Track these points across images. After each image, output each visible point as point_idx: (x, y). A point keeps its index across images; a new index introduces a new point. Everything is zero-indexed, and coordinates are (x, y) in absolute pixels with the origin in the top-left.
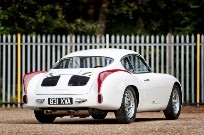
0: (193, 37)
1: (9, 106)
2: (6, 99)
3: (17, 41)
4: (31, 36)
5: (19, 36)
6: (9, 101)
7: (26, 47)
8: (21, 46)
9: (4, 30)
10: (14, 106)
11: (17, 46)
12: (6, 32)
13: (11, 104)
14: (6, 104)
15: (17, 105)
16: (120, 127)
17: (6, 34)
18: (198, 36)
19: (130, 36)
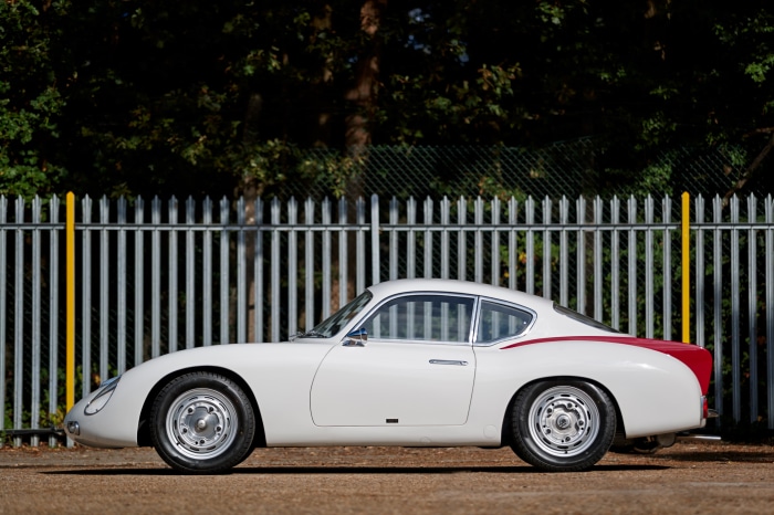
0: (667, 202)
1: (35, 440)
2: (27, 420)
3: (62, 217)
5: (71, 197)
6: (35, 426)
7: (96, 236)
8: (79, 235)
9: (18, 177)
10: (53, 441)
11: (62, 235)
12: (27, 186)
13: (44, 437)
14: (26, 438)
15: (62, 440)
17: (25, 193)
19: (453, 198)
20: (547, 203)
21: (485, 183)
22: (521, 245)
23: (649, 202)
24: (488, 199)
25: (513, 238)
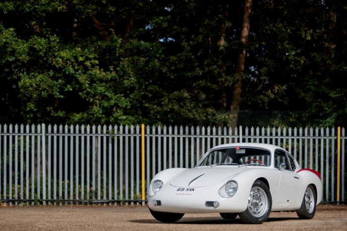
0: (333, 130)
1: (132, 203)
2: (130, 197)
3: (140, 132)
4: (157, 126)
5: (143, 126)
6: (132, 199)
7: (151, 138)
8: (146, 138)
9: (126, 119)
10: (138, 204)
11: (140, 138)
12: (129, 122)
13: (135, 202)
14: (130, 202)
15: (141, 203)
16: (255, 227)
17: (128, 124)
18: (339, 128)
19: (266, 127)
20: (295, 129)
21: (276, 122)
22: (287, 143)
23: (328, 130)
24: (277, 128)
25: (285, 141)
